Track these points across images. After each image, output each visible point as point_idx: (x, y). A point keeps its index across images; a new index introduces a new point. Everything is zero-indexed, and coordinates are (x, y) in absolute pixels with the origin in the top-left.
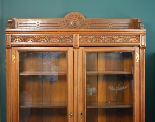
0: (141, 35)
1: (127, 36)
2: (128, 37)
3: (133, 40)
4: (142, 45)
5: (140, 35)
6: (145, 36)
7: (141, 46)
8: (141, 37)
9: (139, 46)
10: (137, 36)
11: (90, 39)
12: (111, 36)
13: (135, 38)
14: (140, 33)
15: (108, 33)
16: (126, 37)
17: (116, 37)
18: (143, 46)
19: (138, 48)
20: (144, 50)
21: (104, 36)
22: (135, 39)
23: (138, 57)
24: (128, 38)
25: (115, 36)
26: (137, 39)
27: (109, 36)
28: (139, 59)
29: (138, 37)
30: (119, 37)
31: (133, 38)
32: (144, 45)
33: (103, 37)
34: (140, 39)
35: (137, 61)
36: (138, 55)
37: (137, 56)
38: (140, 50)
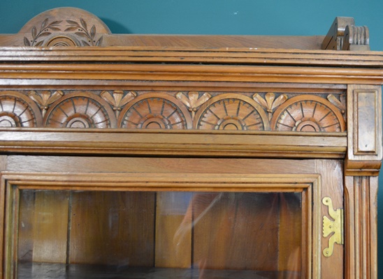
0: (350, 89)
1: (264, 94)
2: (270, 98)
3: (303, 119)
4: (362, 148)
5: (345, 91)
6: (378, 95)
7: (351, 156)
8: (356, 103)
9: (342, 158)
10: (326, 93)
11: (33, 107)
12: (162, 95)
13: (316, 105)
14: (346, 77)
15: (143, 73)
16: (258, 97)
17: (192, 101)
18: (366, 158)
19: (337, 169)
20: (374, 181)
21: (124, 89)
22: (319, 115)
23: (338, 227)
24: (271, 106)
25: (188, 91)
26: (329, 112)
27: (153, 89)
28: (338, 237)
29: (332, 99)
30: (216, 99)
31: (301, 104)
32: (370, 148)
33: (117, 97)
34: (345, 114)
35: (329, 251)
36: (337, 214)
37: (326, 219)
38: (349, 180)
